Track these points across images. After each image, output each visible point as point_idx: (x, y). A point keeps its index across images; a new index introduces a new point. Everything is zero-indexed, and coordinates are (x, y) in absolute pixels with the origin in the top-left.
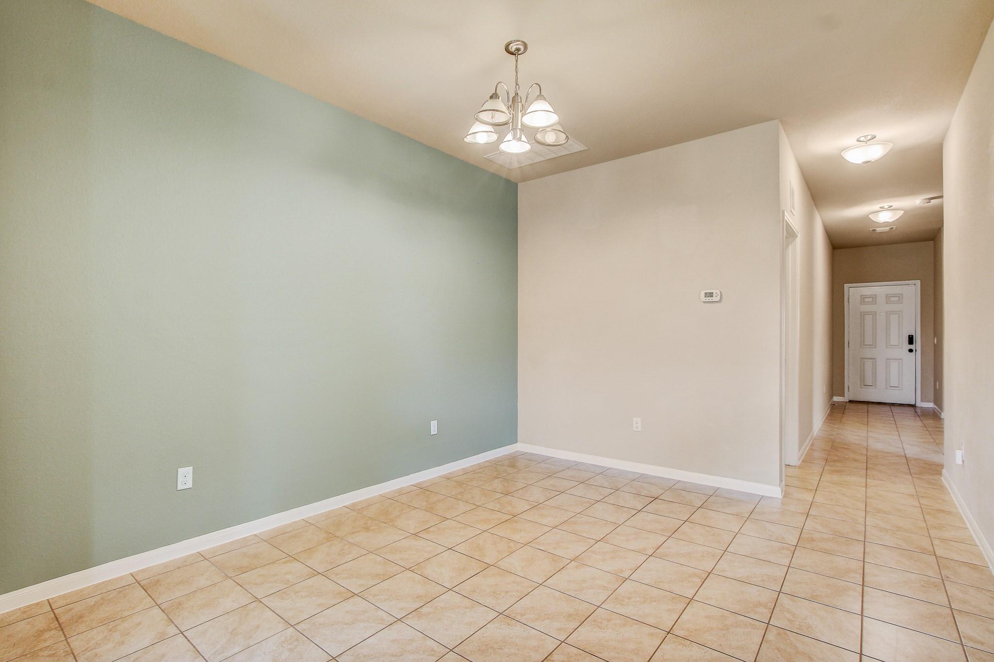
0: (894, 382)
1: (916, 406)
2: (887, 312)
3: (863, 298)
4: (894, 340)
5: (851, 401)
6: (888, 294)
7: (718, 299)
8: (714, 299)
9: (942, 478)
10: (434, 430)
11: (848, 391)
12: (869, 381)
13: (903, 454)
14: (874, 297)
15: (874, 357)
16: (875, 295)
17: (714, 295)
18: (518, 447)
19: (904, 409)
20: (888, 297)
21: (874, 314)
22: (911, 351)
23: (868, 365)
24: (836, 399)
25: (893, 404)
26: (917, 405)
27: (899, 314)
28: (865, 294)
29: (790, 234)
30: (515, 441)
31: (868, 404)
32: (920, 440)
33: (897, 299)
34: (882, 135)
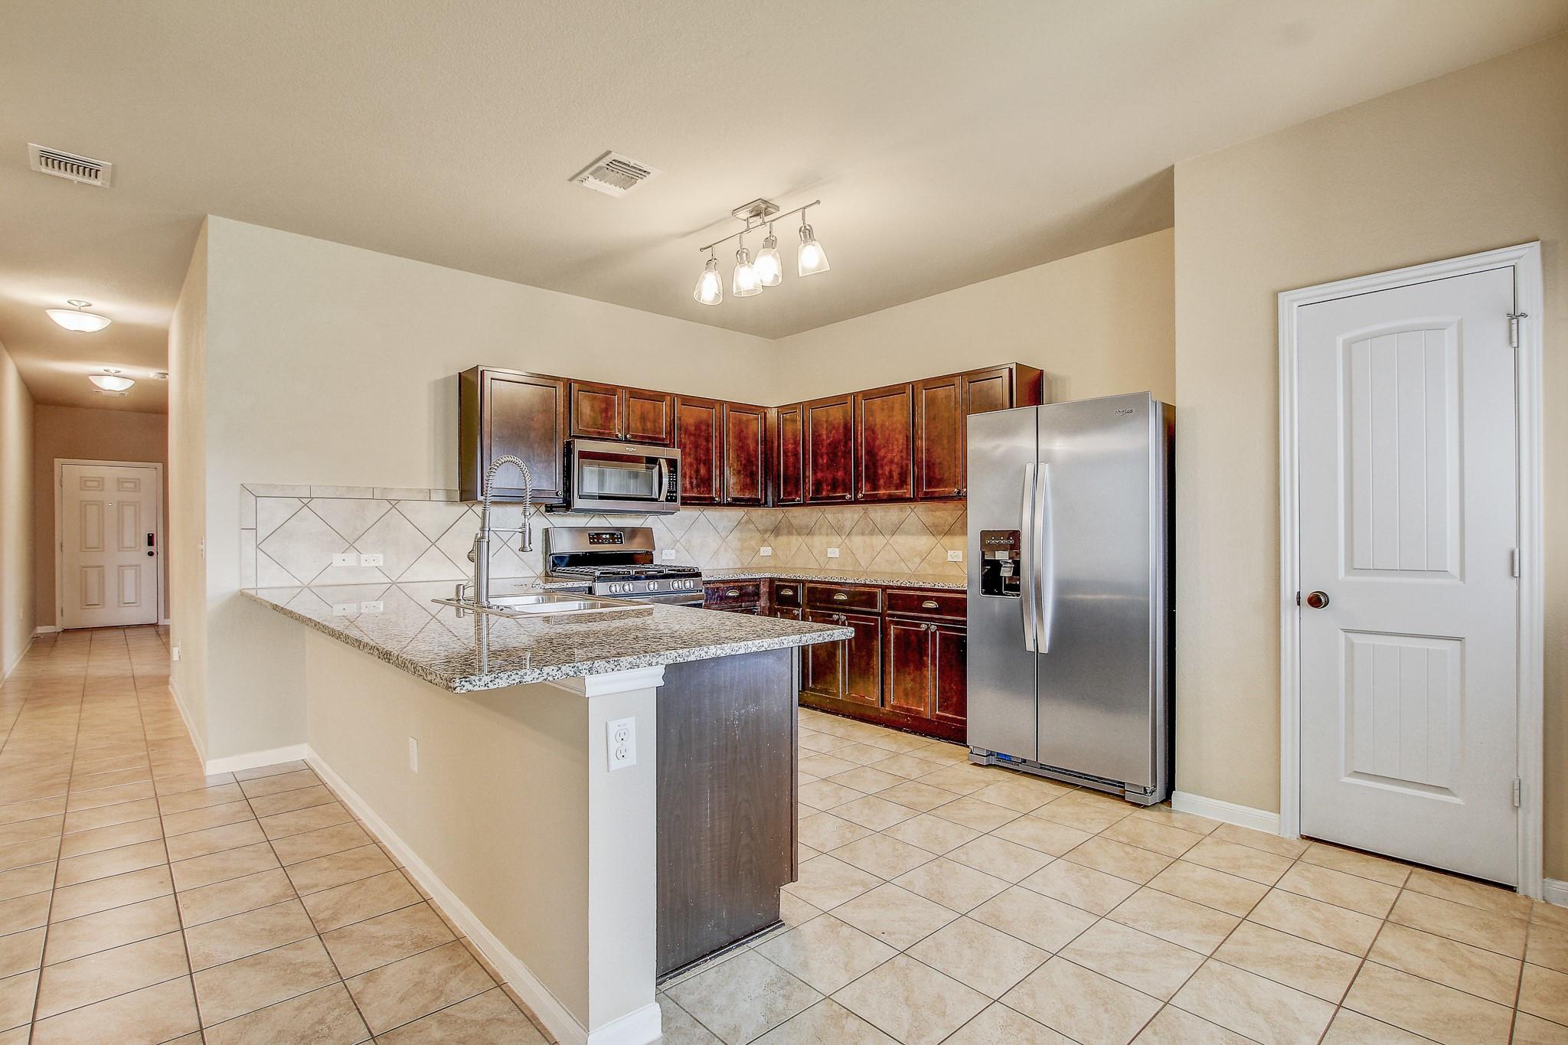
0: (129, 595)
1: (158, 626)
2: (118, 503)
3: (84, 482)
4: (128, 540)
5: (65, 631)
6: (118, 479)
9: (169, 687)
11: (62, 615)
12: (94, 599)
13: (131, 675)
14: (101, 482)
15: (100, 564)
16: (103, 478)
19: (143, 631)
20: (120, 482)
21: (101, 505)
22: (151, 554)
23: (93, 577)
24: (40, 630)
25: (129, 627)
26: (160, 623)
27: (135, 506)
28: (87, 475)
31: (92, 631)
32: (156, 658)
33: (132, 485)
34: (99, 305)
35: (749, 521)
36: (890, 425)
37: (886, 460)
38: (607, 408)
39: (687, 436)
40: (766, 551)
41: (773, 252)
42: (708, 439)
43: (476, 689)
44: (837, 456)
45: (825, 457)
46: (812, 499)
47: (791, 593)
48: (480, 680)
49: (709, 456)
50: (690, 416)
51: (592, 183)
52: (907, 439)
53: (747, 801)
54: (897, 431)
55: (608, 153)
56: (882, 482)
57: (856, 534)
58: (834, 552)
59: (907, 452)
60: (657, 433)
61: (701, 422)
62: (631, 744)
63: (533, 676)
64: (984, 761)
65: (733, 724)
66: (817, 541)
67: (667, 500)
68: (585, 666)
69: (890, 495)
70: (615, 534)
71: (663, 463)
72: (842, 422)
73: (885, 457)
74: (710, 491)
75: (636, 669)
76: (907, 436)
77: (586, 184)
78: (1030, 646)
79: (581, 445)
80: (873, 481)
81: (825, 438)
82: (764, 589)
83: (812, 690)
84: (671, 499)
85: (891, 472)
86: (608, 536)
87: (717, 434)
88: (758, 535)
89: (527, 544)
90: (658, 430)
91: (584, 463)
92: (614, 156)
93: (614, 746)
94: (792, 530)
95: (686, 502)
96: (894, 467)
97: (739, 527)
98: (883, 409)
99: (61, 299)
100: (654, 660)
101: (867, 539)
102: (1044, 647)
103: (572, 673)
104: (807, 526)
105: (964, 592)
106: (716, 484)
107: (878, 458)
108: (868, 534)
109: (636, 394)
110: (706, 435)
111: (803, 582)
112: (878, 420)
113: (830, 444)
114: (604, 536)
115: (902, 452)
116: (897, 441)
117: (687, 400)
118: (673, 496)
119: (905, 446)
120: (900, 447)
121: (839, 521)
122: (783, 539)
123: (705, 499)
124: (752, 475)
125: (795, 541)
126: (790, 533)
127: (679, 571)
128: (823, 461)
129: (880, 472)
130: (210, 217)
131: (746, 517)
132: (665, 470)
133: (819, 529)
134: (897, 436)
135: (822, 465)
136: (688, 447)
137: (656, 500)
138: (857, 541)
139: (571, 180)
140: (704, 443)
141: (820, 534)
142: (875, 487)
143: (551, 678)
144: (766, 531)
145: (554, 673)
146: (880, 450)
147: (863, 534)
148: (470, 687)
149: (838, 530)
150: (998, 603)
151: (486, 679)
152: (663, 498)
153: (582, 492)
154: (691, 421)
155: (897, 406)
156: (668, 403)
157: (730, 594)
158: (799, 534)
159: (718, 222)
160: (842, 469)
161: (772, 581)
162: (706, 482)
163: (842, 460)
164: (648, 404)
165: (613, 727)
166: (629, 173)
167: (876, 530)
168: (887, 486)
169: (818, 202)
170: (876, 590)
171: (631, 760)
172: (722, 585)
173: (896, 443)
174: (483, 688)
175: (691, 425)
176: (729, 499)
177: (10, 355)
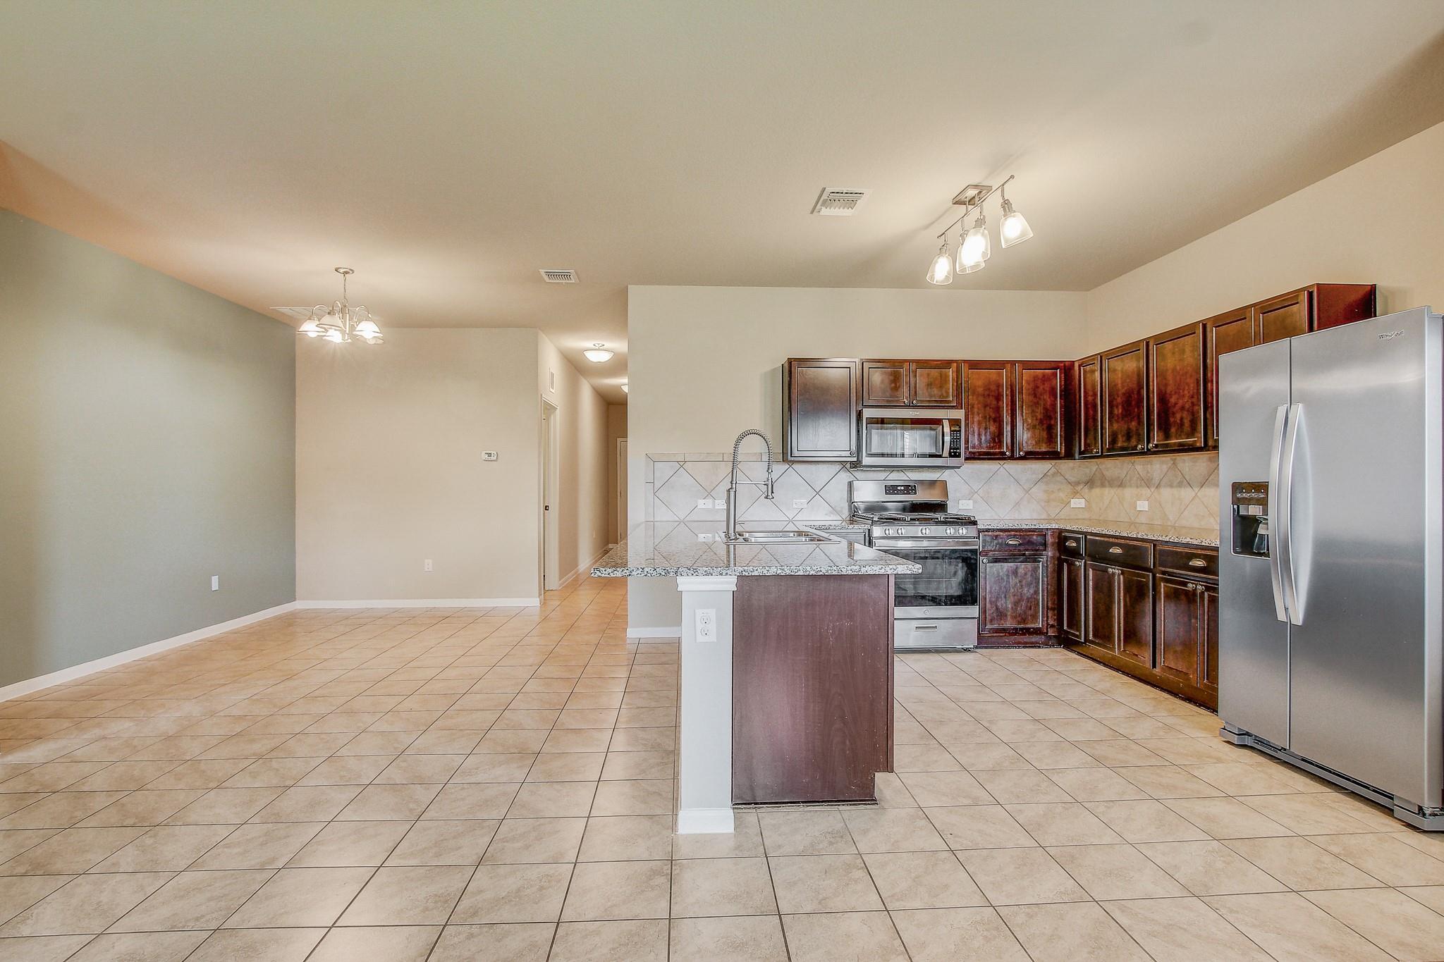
7: (495, 458)
8: (492, 458)
10: (215, 586)
17: (492, 455)
18: (298, 605)
29: (549, 409)
30: (292, 598)
34: (608, 345)
35: (1058, 473)
36: (1180, 369)
37: (1177, 407)
38: (894, 380)
39: (975, 397)
40: (1077, 503)
41: (981, 231)
42: (998, 398)
43: (603, 575)
44: (1131, 404)
45: (1120, 407)
46: (1109, 450)
47: (1074, 545)
48: (605, 570)
49: (998, 413)
50: (979, 379)
51: (825, 211)
52: (1198, 383)
53: (840, 695)
54: (1188, 376)
55: (824, 189)
56: (1173, 430)
57: (1165, 486)
58: (1143, 505)
59: (1198, 398)
60: (944, 397)
61: (990, 383)
62: (712, 627)
63: (638, 572)
64: (1235, 740)
65: (828, 632)
66: (1128, 492)
67: (951, 456)
68: (672, 570)
69: (1181, 444)
70: (909, 486)
71: (946, 423)
72: (1136, 369)
73: (1176, 404)
74: (1001, 446)
75: (710, 576)
76: (1197, 380)
77: (821, 213)
78: (1281, 616)
79: (867, 413)
80: (1165, 428)
81: (1120, 388)
82: (1050, 539)
83: (1092, 642)
84: (954, 454)
85: (1182, 419)
86: (903, 488)
87: (1009, 392)
88: (1068, 488)
89: (770, 494)
90: (944, 394)
91: (872, 428)
92: (829, 190)
93: (699, 626)
94: (1105, 482)
95: (972, 457)
96: (1185, 414)
97: (1044, 480)
98: (1174, 353)
99: (589, 344)
100: (724, 572)
101: (1175, 491)
102: (1298, 617)
103: (664, 574)
104: (1119, 477)
105: (1216, 549)
106: (1007, 438)
107: (1169, 405)
108: (1176, 487)
109: (923, 364)
110: (997, 394)
111: (1086, 534)
112: (1169, 365)
113: (1124, 394)
114: (899, 488)
115: (1192, 397)
116: (1189, 386)
117: (974, 365)
118: (956, 452)
119: (1195, 391)
120: (1191, 393)
121: (1148, 472)
122: (1097, 491)
123: (994, 454)
124: (1050, 429)
125: (1109, 493)
126: (1103, 485)
127: (959, 519)
128: (1118, 411)
129: (1172, 420)
130: (629, 286)
131: (1053, 470)
132: (947, 430)
133: (1130, 481)
134: (1188, 380)
135: (1118, 416)
136: (976, 406)
137: (940, 456)
138: (1166, 493)
139: (812, 212)
140: (994, 402)
141: (1131, 486)
142: (1167, 437)
143: (649, 575)
144: (1078, 483)
145: (651, 572)
146: (1171, 397)
147: (1171, 486)
148: (600, 574)
149: (1147, 482)
150: (1248, 562)
151: (610, 571)
152: (946, 453)
153: (870, 450)
154: (980, 383)
155: (1188, 349)
156: (955, 369)
157: (1010, 543)
158: (1111, 486)
159: (945, 212)
160: (1135, 418)
161: (1061, 531)
162: (997, 438)
163: (1136, 410)
164: (935, 372)
165: (699, 613)
166: (849, 198)
167: (1185, 483)
168: (1179, 434)
169: (1012, 177)
170: (1147, 545)
171: (712, 638)
172: (1002, 533)
173: (1187, 388)
174: (606, 576)
175: (979, 387)
176: (1021, 453)
177: (585, 378)
